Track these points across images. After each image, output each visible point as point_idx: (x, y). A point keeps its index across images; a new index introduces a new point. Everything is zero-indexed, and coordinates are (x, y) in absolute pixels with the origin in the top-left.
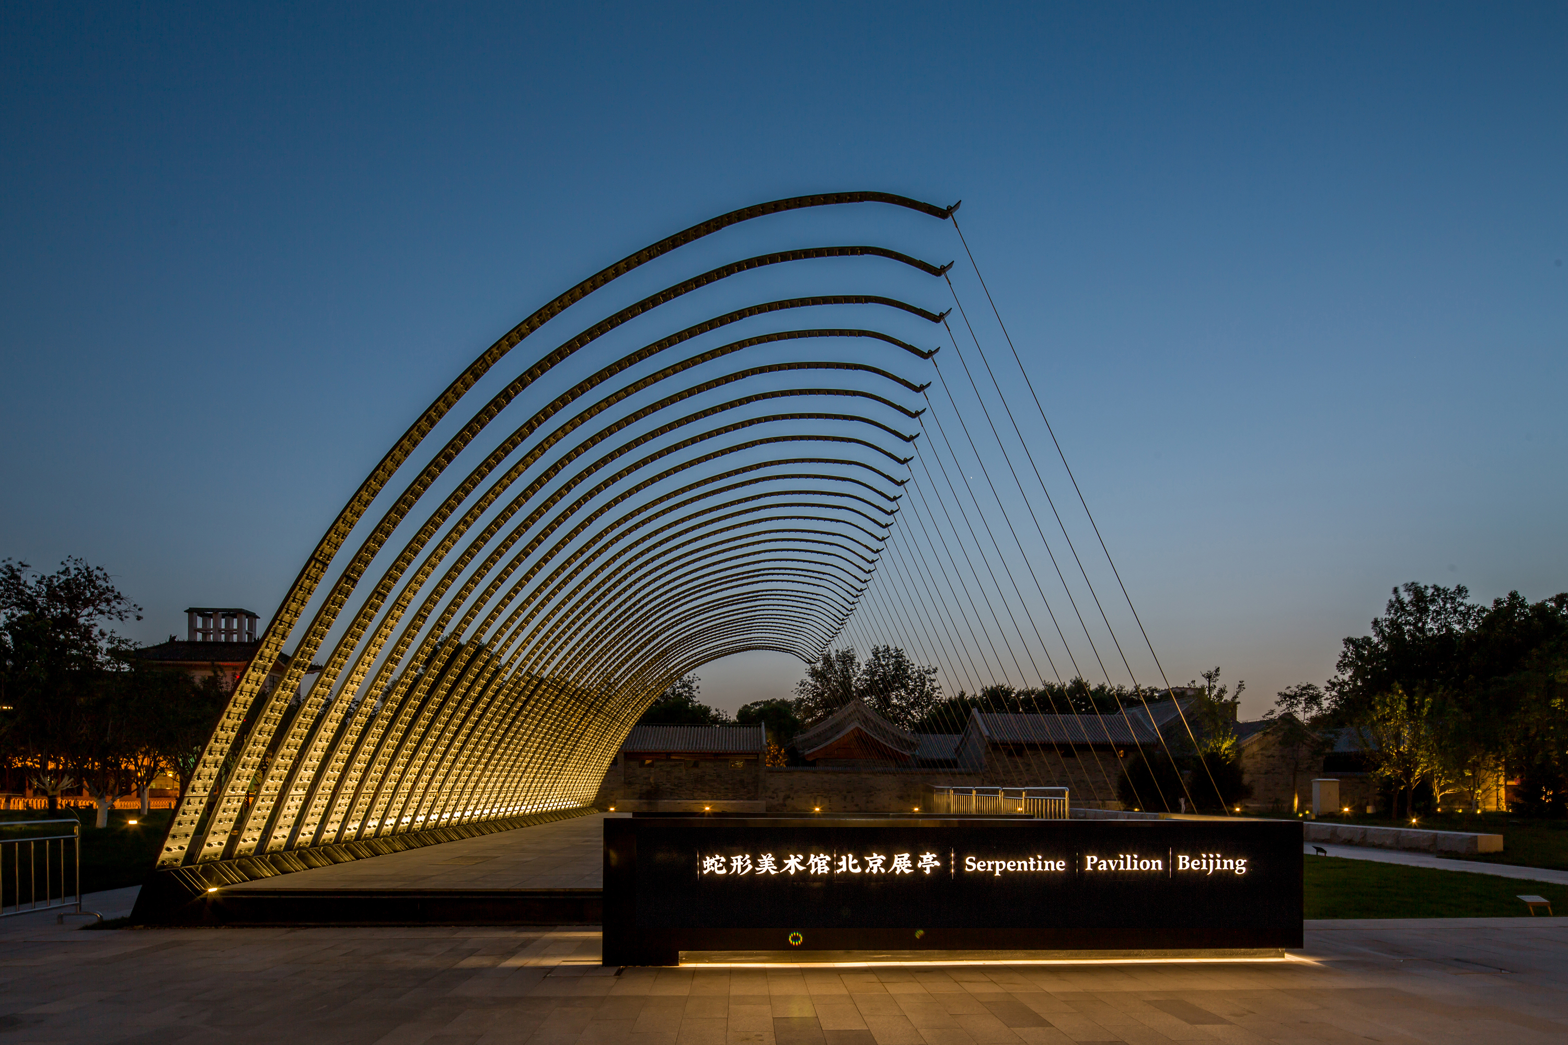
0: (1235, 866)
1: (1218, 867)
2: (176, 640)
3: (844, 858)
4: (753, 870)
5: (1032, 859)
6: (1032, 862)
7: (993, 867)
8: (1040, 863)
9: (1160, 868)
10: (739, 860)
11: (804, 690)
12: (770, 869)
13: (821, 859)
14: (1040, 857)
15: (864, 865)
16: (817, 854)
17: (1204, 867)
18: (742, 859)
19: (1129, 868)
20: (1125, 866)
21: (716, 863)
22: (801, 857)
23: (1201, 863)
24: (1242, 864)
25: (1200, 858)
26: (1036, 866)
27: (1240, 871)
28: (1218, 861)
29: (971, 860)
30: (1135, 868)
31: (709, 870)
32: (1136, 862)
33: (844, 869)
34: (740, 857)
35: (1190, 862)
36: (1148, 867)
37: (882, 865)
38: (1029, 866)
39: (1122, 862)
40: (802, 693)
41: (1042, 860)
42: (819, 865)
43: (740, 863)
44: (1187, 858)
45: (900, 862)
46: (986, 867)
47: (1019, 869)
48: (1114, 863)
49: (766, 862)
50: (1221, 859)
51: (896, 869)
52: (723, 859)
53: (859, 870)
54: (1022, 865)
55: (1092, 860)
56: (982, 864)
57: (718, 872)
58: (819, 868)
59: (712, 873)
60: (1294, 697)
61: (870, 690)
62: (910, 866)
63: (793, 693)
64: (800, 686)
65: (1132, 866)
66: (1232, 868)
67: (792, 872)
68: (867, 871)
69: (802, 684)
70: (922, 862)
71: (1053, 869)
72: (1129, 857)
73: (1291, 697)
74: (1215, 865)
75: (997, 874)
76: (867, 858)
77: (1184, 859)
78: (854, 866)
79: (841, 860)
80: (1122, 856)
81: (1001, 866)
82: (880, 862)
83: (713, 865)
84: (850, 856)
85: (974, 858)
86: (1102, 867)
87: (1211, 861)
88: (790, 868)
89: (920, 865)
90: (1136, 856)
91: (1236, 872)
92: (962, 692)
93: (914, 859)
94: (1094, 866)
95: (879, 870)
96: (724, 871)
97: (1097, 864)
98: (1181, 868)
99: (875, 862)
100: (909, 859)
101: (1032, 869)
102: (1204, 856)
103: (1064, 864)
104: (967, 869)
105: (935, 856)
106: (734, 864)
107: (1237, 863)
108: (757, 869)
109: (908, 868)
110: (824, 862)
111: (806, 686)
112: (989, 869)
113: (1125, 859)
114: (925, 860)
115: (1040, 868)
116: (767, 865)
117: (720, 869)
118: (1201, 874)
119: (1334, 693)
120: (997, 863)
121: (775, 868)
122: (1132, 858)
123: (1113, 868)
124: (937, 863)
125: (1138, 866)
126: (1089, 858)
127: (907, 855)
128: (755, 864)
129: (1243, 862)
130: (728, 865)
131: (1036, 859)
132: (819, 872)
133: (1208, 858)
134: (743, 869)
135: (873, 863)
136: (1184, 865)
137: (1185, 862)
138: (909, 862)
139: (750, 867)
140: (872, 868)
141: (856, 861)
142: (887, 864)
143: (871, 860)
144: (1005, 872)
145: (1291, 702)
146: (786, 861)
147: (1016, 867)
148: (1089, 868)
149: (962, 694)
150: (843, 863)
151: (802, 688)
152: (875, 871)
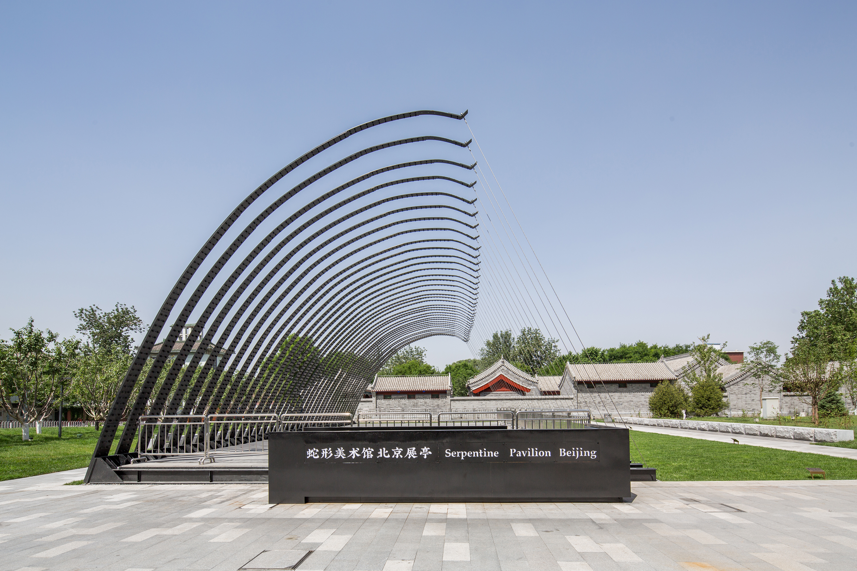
0: (590, 454)
1: (581, 455)
3: (381, 450)
4: (333, 456)
5: (481, 451)
6: (481, 452)
7: (460, 454)
8: (485, 452)
9: (550, 455)
10: (326, 451)
12: (342, 455)
13: (369, 451)
14: (485, 449)
15: (391, 453)
16: (367, 448)
17: (574, 455)
18: (327, 450)
19: (533, 455)
20: (531, 454)
21: (314, 452)
22: (358, 449)
23: (572, 453)
24: (594, 453)
25: (572, 450)
26: (483, 454)
27: (593, 457)
28: (581, 452)
29: (448, 451)
30: (537, 455)
31: (310, 456)
32: (537, 452)
33: (381, 456)
34: (326, 449)
35: (566, 452)
36: (543, 455)
37: (401, 454)
38: (479, 454)
39: (529, 452)
41: (486, 451)
42: (368, 453)
43: (326, 452)
44: (564, 450)
45: (411, 452)
46: (457, 455)
47: (474, 456)
48: (525, 453)
49: (340, 452)
50: (583, 450)
51: (408, 455)
52: (317, 451)
53: (389, 456)
54: (476, 454)
55: (513, 451)
56: (454, 453)
57: (314, 457)
58: (368, 455)
59: (312, 457)
60: (759, 349)
62: (416, 454)
65: (535, 454)
66: (589, 455)
67: (354, 457)
68: (393, 457)
70: (422, 452)
71: (492, 456)
72: (533, 449)
73: (757, 349)
74: (580, 454)
75: (462, 458)
76: (393, 450)
77: (563, 451)
78: (386, 454)
79: (379, 451)
80: (529, 449)
81: (464, 454)
82: (400, 452)
83: (312, 454)
84: (384, 449)
85: (450, 450)
86: (518, 455)
87: (577, 452)
88: (352, 455)
89: (421, 454)
90: (536, 449)
91: (591, 457)
92: (571, 352)
93: (418, 450)
94: (514, 454)
95: (399, 456)
96: (318, 457)
97: (516, 453)
98: (561, 455)
99: (398, 452)
100: (415, 450)
101: (481, 456)
102: (573, 449)
103: (498, 453)
104: (446, 456)
105: (429, 449)
106: (323, 453)
107: (591, 453)
108: (335, 456)
109: (415, 455)
110: (371, 452)
111: (485, 351)
112: (458, 456)
113: (531, 451)
114: (424, 451)
115: (485, 456)
116: (340, 453)
117: (316, 455)
118: (572, 458)
119: (796, 345)
120: (462, 453)
121: (345, 455)
122: (535, 450)
123: (524, 455)
124: (430, 453)
125: (538, 454)
126: (511, 450)
127: (414, 448)
128: (334, 453)
129: (595, 452)
130: (320, 454)
131: (483, 451)
132: (368, 457)
133: (575, 450)
134: (328, 455)
135: (396, 453)
136: (563, 454)
137: (563, 452)
138: (415, 452)
139: (332, 455)
140: (396, 455)
141: (387, 452)
142: (404, 453)
143: (395, 451)
144: (466, 457)
145: (757, 352)
146: (350, 452)
147: (473, 455)
148: (511, 455)
150: (381, 453)
152: (397, 457)
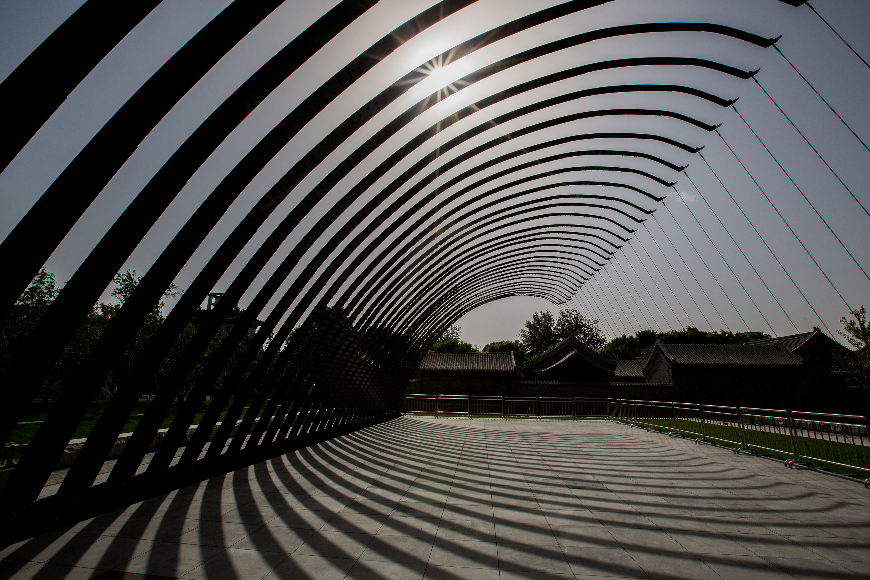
2: (201, 309)
11: (524, 335)
40: (522, 337)
61: (563, 334)
63: (517, 336)
64: (521, 332)
69: (522, 331)
92: (624, 334)
111: (524, 333)
149: (624, 336)
151: (522, 334)
